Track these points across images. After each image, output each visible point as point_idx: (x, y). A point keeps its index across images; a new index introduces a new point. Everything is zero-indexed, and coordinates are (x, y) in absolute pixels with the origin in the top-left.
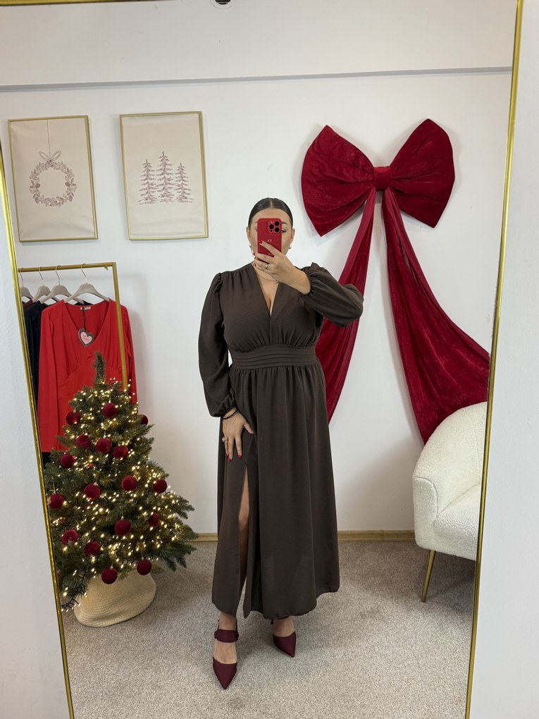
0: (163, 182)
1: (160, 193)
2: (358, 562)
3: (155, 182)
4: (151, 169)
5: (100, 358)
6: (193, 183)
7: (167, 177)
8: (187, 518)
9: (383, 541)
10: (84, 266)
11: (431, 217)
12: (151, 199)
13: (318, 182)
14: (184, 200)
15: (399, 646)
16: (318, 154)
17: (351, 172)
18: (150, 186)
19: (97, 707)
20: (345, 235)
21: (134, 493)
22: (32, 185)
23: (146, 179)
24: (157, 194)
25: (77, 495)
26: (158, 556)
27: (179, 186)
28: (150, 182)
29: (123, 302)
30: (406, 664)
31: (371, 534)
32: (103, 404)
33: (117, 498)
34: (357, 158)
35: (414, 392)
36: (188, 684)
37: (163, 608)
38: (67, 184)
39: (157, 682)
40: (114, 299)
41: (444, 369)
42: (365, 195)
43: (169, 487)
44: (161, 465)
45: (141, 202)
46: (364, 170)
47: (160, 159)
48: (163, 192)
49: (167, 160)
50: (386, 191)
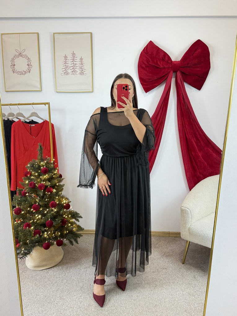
0: (73, 65)
2: (157, 246)
3: (69, 65)
4: (67, 59)
5: (40, 147)
6: (87, 66)
7: (75, 63)
8: (79, 222)
9: (169, 236)
10: (33, 104)
11: (198, 85)
12: (66, 73)
13: (146, 67)
14: (82, 74)
15: (175, 285)
16: (146, 54)
17: (162, 63)
19: (34, 307)
20: (157, 93)
21: (55, 209)
22: (11, 65)
23: (65, 64)
24: (69, 71)
25: (29, 209)
26: (65, 238)
27: (80, 67)
28: (67, 65)
29: (52, 122)
30: (177, 293)
31: (164, 233)
32: (42, 168)
33: (47, 211)
34: (165, 56)
35: (186, 168)
36: (76, 298)
37: (67, 263)
38: (28, 65)
40: (48, 120)
41: (201, 157)
42: (168, 74)
43: (71, 207)
44: (67, 197)
45: (62, 75)
46: (168, 62)
47: (72, 54)
48: (72, 70)
49: (75, 55)
50: (177, 73)
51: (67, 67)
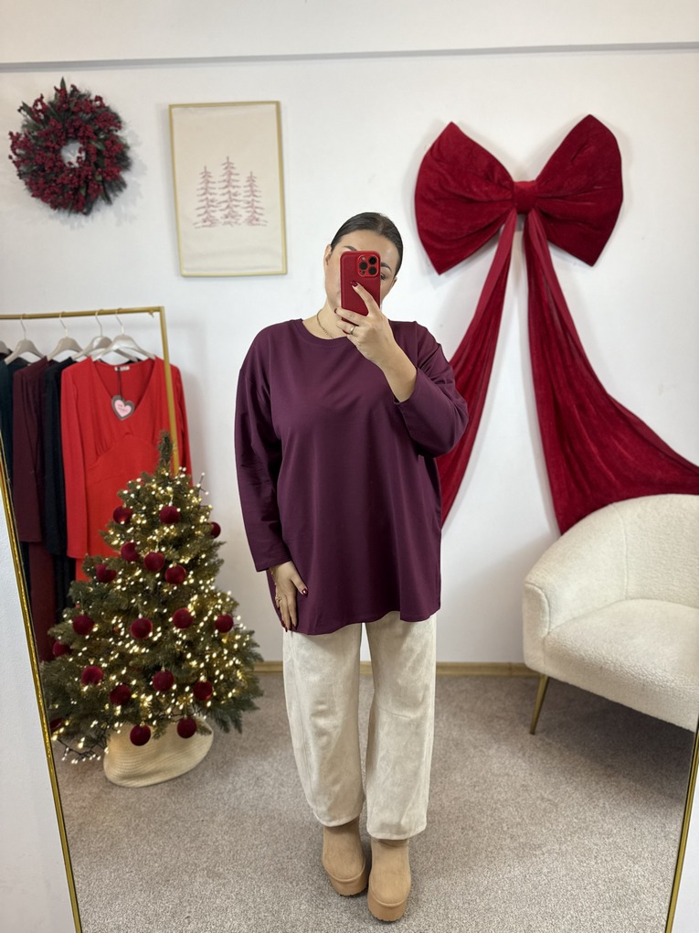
0: (226, 197)
1: (223, 212)
3: (216, 197)
4: (211, 180)
6: (268, 200)
7: (233, 191)
9: (511, 677)
10: (120, 312)
11: (589, 252)
12: (209, 221)
13: (437, 200)
14: (254, 222)
16: (438, 161)
17: (484, 188)
18: (210, 204)
20: (472, 274)
23: (204, 194)
24: (218, 215)
25: (113, 621)
27: (248, 203)
28: (210, 197)
29: (173, 360)
31: (495, 667)
34: (490, 168)
37: (225, 762)
39: (215, 866)
40: (161, 357)
41: (598, 458)
42: (502, 218)
45: (197, 225)
46: (500, 186)
47: (224, 167)
48: (226, 212)
49: (233, 168)
50: (530, 215)
51: (210, 203)
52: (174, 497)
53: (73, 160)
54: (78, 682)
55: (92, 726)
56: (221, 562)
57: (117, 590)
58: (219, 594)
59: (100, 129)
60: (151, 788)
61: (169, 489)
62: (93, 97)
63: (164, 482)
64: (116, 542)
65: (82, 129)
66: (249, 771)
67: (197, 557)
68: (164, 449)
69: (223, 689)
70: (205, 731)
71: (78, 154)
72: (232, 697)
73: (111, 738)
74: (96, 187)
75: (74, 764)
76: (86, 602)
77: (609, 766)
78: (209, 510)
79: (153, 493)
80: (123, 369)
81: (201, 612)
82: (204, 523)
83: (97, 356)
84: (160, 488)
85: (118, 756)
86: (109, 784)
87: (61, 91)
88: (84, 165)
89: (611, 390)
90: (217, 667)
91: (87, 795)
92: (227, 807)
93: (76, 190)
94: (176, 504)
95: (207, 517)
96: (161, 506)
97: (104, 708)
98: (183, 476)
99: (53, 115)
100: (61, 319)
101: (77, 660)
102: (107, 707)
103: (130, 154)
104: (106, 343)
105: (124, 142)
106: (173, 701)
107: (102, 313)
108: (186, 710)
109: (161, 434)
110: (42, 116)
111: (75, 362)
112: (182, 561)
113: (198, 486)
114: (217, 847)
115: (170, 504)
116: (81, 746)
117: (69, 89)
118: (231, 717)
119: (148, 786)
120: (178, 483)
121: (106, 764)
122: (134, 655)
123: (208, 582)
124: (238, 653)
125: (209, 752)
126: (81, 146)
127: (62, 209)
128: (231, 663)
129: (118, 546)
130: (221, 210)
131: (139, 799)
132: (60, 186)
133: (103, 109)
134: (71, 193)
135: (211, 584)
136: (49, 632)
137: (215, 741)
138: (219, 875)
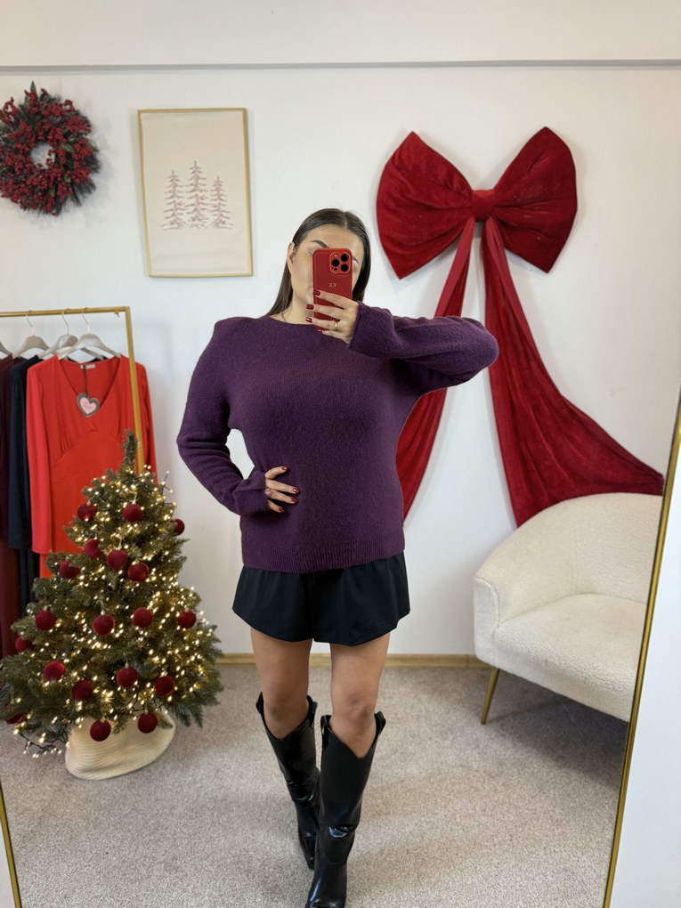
0: (194, 201)
1: (189, 216)
3: (183, 201)
4: (178, 183)
6: (234, 202)
7: (200, 194)
9: (468, 668)
10: (86, 311)
11: (545, 259)
12: (176, 223)
13: (397, 206)
14: (221, 225)
16: (398, 168)
17: (443, 195)
23: (171, 197)
24: (185, 218)
27: (215, 206)
28: (177, 200)
29: (138, 359)
31: (453, 658)
34: (451, 177)
35: (513, 485)
39: (174, 858)
40: (127, 355)
41: (553, 458)
42: (462, 223)
45: (165, 227)
46: (460, 194)
47: (191, 171)
48: (193, 215)
49: (200, 172)
50: (487, 223)
51: (178, 206)
52: (138, 495)
53: (43, 162)
54: (40, 678)
55: (53, 722)
56: (184, 559)
57: (80, 588)
58: (182, 590)
59: (69, 133)
60: (111, 781)
61: (133, 487)
62: (63, 101)
63: (129, 479)
64: (80, 539)
65: (51, 133)
66: (209, 763)
67: (160, 554)
68: (129, 448)
69: (184, 684)
70: (166, 725)
71: (48, 157)
72: (194, 692)
73: (73, 732)
74: (65, 189)
75: (35, 758)
76: (49, 598)
77: (560, 757)
78: (173, 508)
79: (118, 491)
80: (89, 367)
81: (163, 608)
82: (168, 520)
83: (63, 354)
84: (124, 487)
85: (78, 750)
86: (70, 777)
87: (31, 95)
88: (53, 167)
89: (565, 392)
90: (179, 664)
91: (48, 788)
92: (186, 799)
93: (45, 192)
94: (140, 503)
95: (171, 515)
96: (125, 504)
97: (65, 704)
98: (147, 474)
99: (22, 117)
100: (27, 317)
101: (39, 656)
102: (68, 701)
103: (99, 157)
104: (72, 341)
105: (94, 145)
106: (135, 696)
107: (67, 312)
108: (148, 705)
109: (126, 432)
110: (13, 119)
111: (42, 360)
112: (145, 558)
113: (163, 483)
114: (175, 840)
115: (134, 502)
116: (42, 740)
117: (39, 93)
118: (192, 712)
119: (108, 779)
120: (143, 480)
121: (67, 756)
122: (96, 651)
123: (171, 579)
124: (200, 649)
125: (170, 744)
126: (51, 148)
127: (32, 210)
128: (193, 658)
129: (81, 543)
130: (189, 213)
131: (99, 793)
132: (30, 187)
133: (73, 113)
134: (40, 194)
135: (174, 580)
136: (12, 627)
137: (176, 733)
138: (177, 869)
